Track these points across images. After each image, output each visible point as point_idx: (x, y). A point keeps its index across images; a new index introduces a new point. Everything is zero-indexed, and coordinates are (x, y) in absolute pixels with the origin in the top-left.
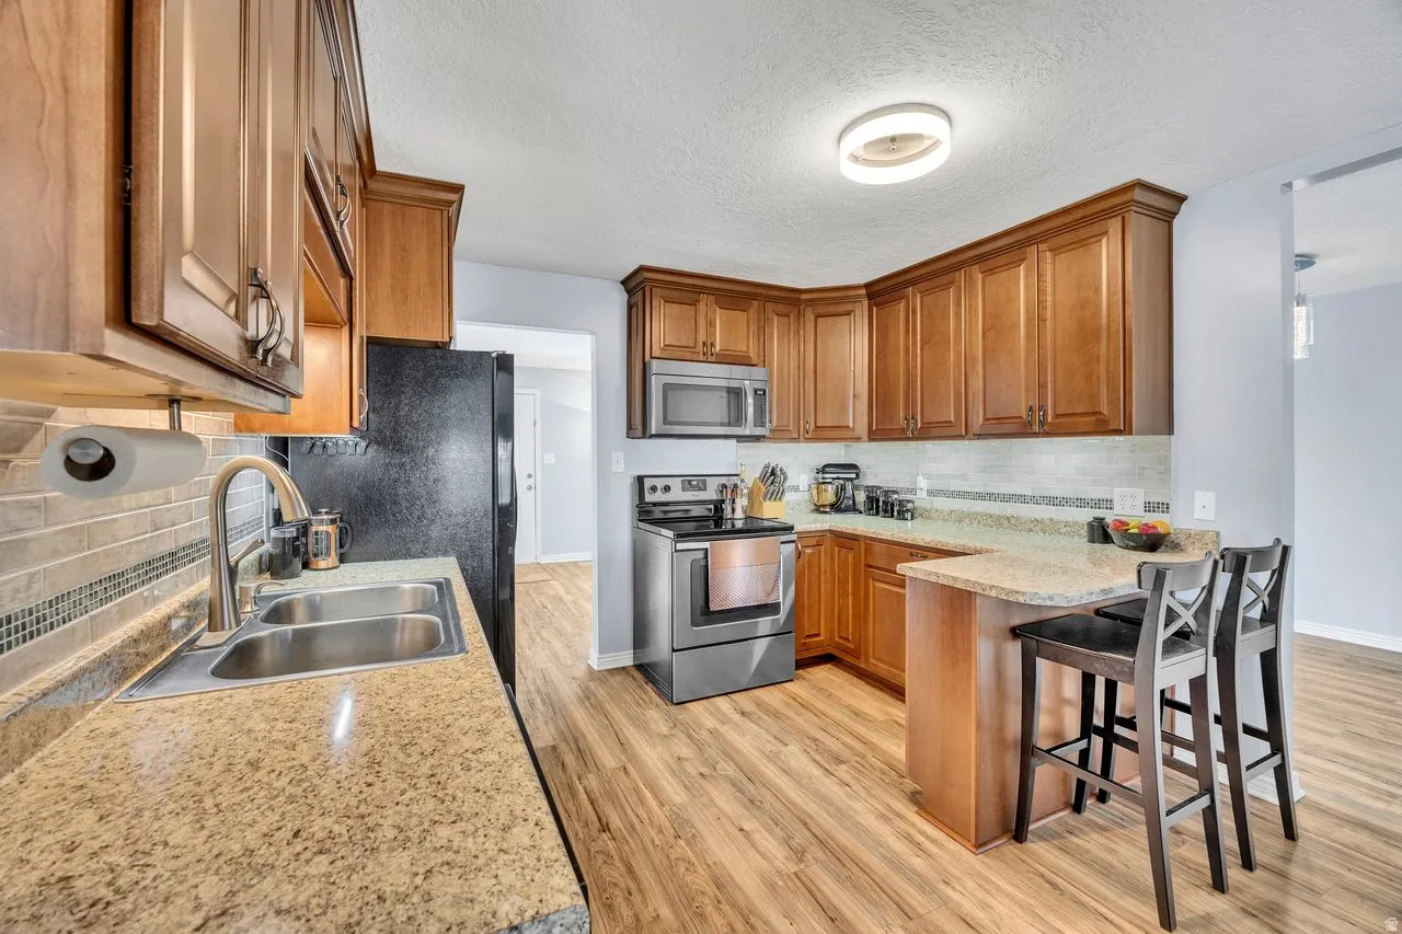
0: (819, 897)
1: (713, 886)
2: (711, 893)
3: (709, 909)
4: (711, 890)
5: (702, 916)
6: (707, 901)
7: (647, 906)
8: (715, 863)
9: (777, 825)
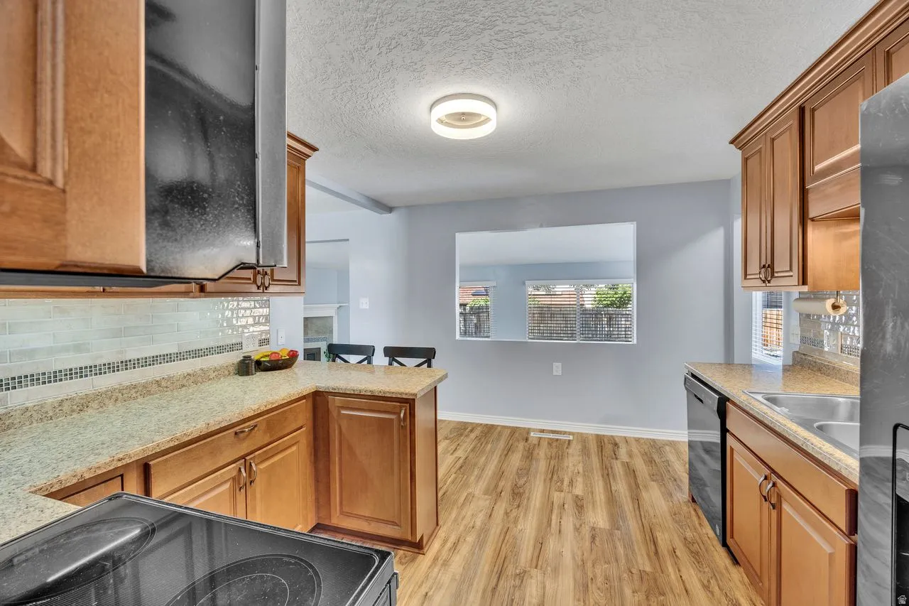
0: (536, 554)
1: (590, 589)
2: (594, 586)
3: (600, 580)
4: (592, 587)
5: (607, 579)
6: (599, 584)
7: (639, 601)
8: (579, 600)
9: (512, 600)
